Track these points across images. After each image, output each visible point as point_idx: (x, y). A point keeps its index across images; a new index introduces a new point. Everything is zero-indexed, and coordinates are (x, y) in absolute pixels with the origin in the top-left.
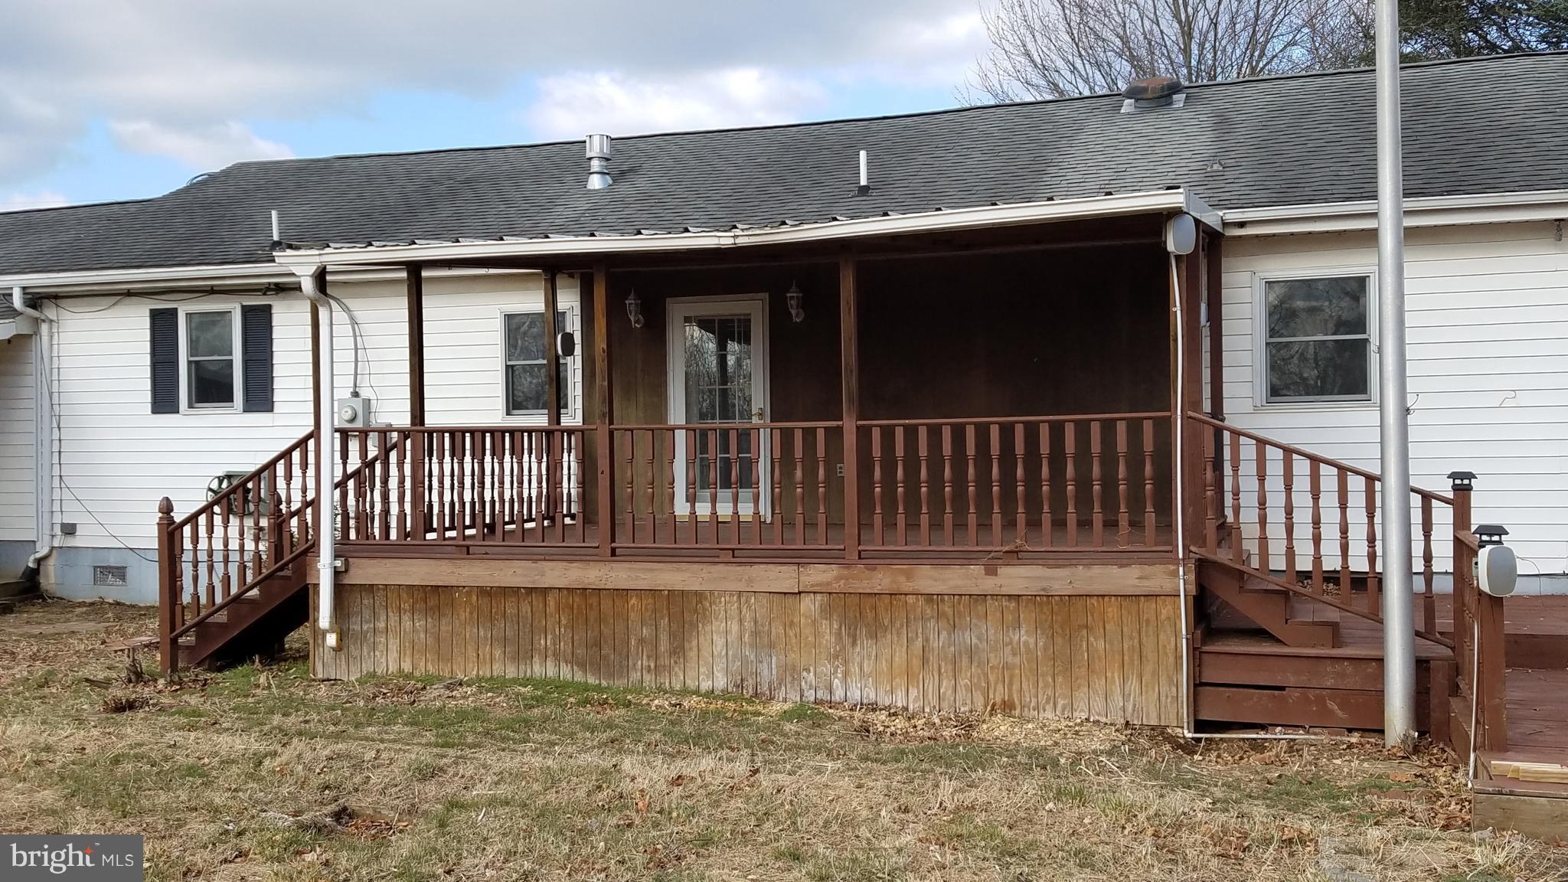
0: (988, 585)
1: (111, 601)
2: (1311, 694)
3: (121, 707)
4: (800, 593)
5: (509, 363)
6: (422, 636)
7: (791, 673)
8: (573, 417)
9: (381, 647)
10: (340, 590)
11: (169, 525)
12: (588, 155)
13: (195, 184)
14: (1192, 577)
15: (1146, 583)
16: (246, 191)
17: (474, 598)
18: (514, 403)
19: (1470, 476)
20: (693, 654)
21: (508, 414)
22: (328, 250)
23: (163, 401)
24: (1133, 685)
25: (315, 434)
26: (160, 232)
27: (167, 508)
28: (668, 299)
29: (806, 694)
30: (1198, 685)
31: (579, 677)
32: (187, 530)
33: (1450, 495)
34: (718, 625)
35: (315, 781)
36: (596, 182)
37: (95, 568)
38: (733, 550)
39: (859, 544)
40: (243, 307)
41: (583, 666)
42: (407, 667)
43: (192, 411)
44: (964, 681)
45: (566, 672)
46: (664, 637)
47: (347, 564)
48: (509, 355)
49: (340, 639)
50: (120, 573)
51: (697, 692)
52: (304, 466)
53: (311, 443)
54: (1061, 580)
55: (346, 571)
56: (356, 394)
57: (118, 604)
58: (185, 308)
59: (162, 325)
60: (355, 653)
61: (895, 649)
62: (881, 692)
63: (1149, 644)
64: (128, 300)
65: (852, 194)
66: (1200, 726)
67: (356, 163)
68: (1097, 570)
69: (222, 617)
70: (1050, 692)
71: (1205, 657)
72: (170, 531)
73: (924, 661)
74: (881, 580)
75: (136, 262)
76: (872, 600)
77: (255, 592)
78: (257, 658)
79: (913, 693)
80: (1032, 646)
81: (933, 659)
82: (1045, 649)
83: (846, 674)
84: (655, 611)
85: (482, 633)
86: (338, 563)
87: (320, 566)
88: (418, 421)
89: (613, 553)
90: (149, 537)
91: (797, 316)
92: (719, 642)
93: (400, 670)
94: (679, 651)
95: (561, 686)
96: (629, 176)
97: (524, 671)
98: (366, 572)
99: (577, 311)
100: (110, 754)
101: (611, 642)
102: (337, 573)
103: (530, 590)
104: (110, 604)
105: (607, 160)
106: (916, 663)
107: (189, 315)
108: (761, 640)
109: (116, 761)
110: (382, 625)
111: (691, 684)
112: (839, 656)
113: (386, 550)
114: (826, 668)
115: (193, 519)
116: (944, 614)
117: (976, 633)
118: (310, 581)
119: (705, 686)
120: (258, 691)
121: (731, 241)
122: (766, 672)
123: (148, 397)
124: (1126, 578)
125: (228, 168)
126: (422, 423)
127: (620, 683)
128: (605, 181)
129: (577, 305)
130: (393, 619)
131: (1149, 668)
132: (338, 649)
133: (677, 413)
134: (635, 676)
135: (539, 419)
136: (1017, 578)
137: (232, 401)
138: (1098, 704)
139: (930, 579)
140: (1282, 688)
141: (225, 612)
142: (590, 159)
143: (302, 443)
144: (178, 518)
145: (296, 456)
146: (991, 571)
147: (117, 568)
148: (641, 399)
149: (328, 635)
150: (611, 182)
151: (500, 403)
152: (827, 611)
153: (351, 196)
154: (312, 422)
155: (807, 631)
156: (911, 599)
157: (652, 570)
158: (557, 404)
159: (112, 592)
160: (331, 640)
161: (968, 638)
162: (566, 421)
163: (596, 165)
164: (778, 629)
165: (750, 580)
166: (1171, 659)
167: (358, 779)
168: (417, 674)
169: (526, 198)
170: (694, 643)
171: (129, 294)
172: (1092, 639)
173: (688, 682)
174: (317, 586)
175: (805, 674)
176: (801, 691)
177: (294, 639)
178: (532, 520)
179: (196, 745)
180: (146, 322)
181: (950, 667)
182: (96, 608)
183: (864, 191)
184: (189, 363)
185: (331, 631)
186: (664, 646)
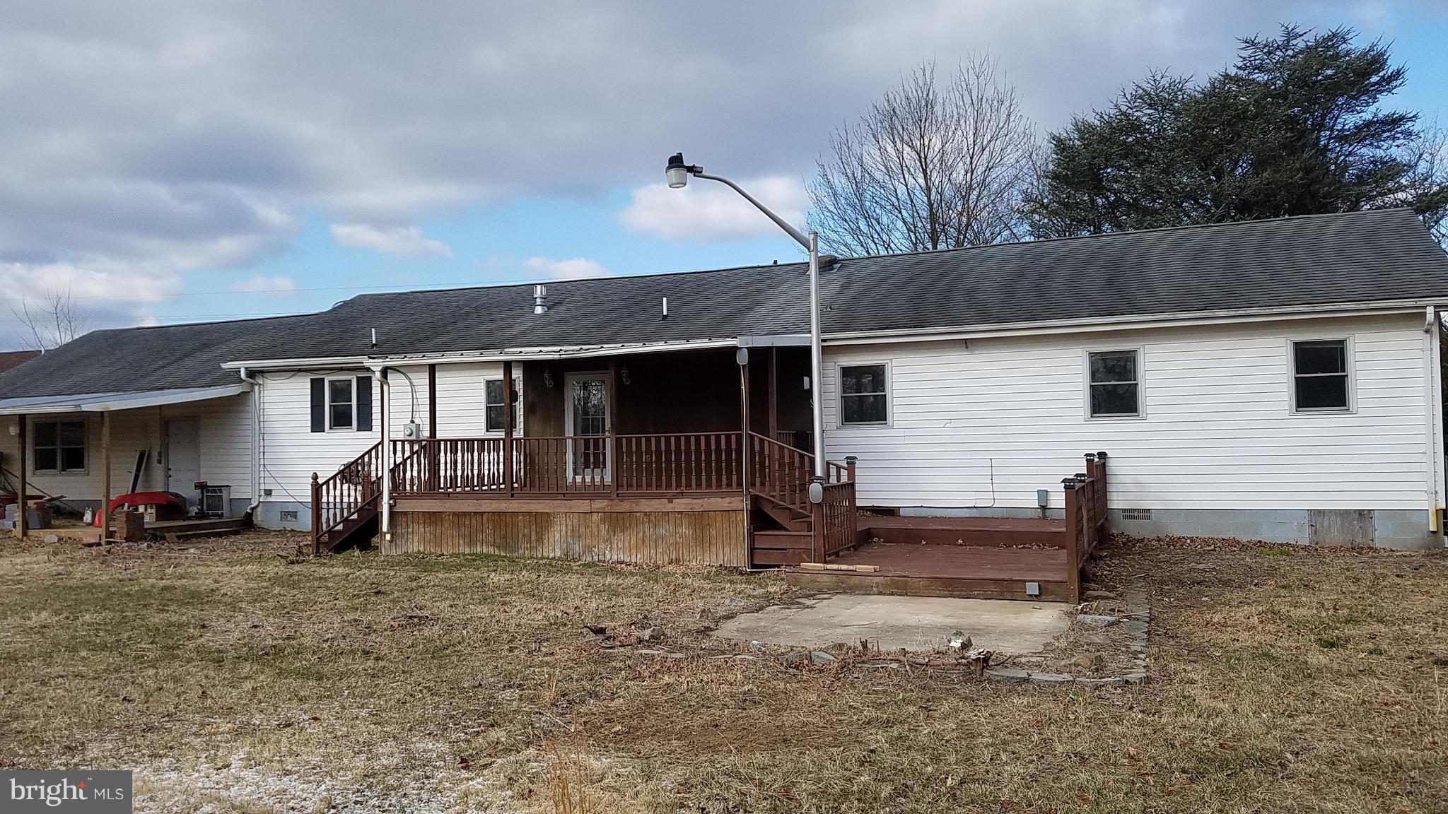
0: (670, 507)
1: (289, 529)
2: (797, 551)
3: (292, 563)
4: (592, 512)
5: (488, 405)
6: (428, 535)
7: (588, 549)
8: (519, 433)
9: (410, 540)
10: (392, 514)
11: (316, 485)
12: (535, 296)
13: (335, 308)
14: (749, 502)
15: (731, 505)
16: (362, 313)
17: (451, 517)
18: (491, 425)
19: (855, 458)
20: (546, 541)
21: (487, 431)
22: (387, 360)
23: (317, 426)
24: (727, 549)
25: (382, 443)
26: (317, 337)
27: (315, 477)
28: (565, 373)
29: (594, 558)
30: (752, 550)
31: (497, 552)
32: (324, 487)
33: (846, 466)
34: (557, 528)
35: (369, 581)
36: (539, 310)
37: (281, 512)
38: (564, 494)
39: (617, 490)
40: (357, 377)
41: (498, 548)
42: (422, 549)
43: (331, 431)
44: (659, 550)
45: (491, 550)
46: (534, 534)
47: (395, 502)
48: (488, 402)
49: (392, 537)
50: (294, 514)
51: (548, 558)
52: (377, 458)
53: (380, 447)
54: (698, 504)
55: (395, 505)
56: (412, 422)
57: (293, 531)
58: (329, 378)
59: (317, 387)
60: (399, 543)
61: (632, 537)
62: (626, 556)
63: (733, 531)
64: (300, 374)
65: (660, 319)
66: (753, 566)
67: (421, 296)
68: (712, 500)
69: (340, 527)
70: (694, 554)
71: (756, 536)
72: (317, 489)
73: (643, 542)
74: (625, 506)
75: (303, 355)
76: (622, 515)
77: (355, 516)
78: (355, 547)
79: (639, 556)
80: (687, 534)
81: (647, 541)
82: (693, 535)
83: (611, 548)
84: (530, 522)
85: (454, 533)
86: (391, 502)
87: (383, 503)
88: (433, 436)
89: (512, 495)
90: (307, 495)
91: (627, 382)
92: (558, 536)
93: (419, 551)
94: (540, 539)
95: (487, 556)
96: (557, 306)
97: (473, 550)
98: (403, 506)
99: (521, 379)
100: (288, 573)
101: (511, 536)
102: (391, 507)
103: (476, 513)
104: (289, 531)
105: (545, 298)
106: (640, 542)
107: (331, 382)
108: (576, 535)
109: (291, 576)
110: (410, 530)
111: (545, 555)
112: (608, 541)
113: (412, 496)
114: (603, 546)
115: (327, 482)
116: (652, 521)
117: (666, 529)
118: (379, 510)
119: (551, 555)
120: (354, 558)
121: (559, 356)
122: (577, 549)
123: (309, 424)
124: (723, 503)
125: (354, 298)
126: (435, 437)
127: (515, 555)
128: (543, 309)
129: (521, 376)
130: (416, 527)
131: (733, 542)
132: (391, 541)
133: (569, 431)
134: (521, 552)
135: (500, 434)
136: (681, 504)
137: (351, 425)
138: (714, 558)
139: (647, 505)
140: (785, 549)
141: (342, 525)
142: (536, 298)
143: (376, 447)
144: (320, 481)
145: (373, 452)
146: (670, 501)
147: (293, 512)
148: (552, 423)
149: (387, 535)
150: (546, 310)
151: (484, 426)
152: (603, 521)
153: (416, 317)
154: (380, 436)
155: (595, 530)
156: (638, 514)
157: (528, 503)
158: (511, 426)
159: (290, 525)
160: (388, 537)
161: (661, 531)
162: (515, 435)
163: (539, 301)
164: (582, 529)
165: (570, 507)
166: (742, 538)
167: (386, 581)
168: (426, 552)
169: (502, 319)
170: (547, 536)
171: (300, 371)
172: (711, 530)
173: (544, 554)
174: (382, 512)
175: (594, 549)
176: (592, 556)
177: (375, 540)
178: (495, 485)
179: (323, 571)
180: (309, 385)
181: (654, 544)
182: (282, 533)
183: (665, 317)
184: (330, 406)
185: (388, 533)
186: (533, 538)
